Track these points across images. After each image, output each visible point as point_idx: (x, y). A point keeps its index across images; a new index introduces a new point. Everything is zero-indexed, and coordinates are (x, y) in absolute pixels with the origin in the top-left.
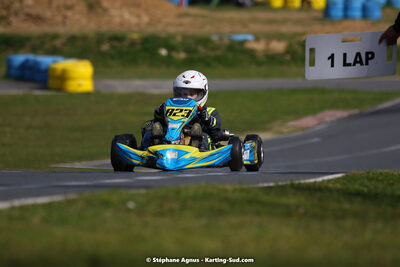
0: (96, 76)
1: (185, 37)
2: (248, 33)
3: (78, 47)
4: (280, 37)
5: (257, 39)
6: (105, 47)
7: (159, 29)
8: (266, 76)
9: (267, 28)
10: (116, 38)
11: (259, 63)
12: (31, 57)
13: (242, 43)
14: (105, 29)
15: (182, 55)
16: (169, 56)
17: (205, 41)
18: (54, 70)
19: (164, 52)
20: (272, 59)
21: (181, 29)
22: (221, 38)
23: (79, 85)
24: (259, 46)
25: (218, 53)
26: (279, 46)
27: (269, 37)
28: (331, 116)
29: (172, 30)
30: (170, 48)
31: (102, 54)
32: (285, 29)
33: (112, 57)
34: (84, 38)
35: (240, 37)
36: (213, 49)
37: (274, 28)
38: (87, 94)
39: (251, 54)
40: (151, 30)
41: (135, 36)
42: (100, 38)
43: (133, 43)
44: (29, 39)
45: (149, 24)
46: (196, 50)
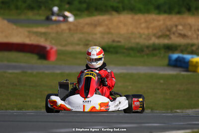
12: (181, 55)
18: (192, 62)
44: (180, 46)
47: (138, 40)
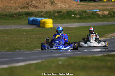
0: (53, 23)
1: (79, 11)
2: (97, 9)
3: (48, 15)
4: (106, 10)
5: (100, 11)
6: (56, 15)
7: (72, 9)
8: (102, 22)
9: (103, 8)
10: (59, 12)
11: (101, 18)
12: (35, 18)
13: (96, 12)
14: (56, 9)
15: (79, 16)
16: (75, 16)
17: (85, 12)
18: (42, 21)
19: (73, 15)
20: (104, 16)
21: (78, 8)
22: (89, 11)
23: (49, 26)
24: (101, 13)
25: (89, 15)
26: (106, 13)
27: (103, 10)
29: (75, 9)
30: (75, 14)
31: (55, 16)
32: (108, 8)
33: (58, 17)
34: (50, 12)
35: (95, 10)
36: (87, 14)
37: (105, 7)
38: (52, 28)
39: (98, 15)
40: (69, 9)
41: (65, 11)
42: (55, 12)
43: (64, 13)
44: (34, 13)
45: (69, 7)
46: (82, 15)
47: (10, 10)
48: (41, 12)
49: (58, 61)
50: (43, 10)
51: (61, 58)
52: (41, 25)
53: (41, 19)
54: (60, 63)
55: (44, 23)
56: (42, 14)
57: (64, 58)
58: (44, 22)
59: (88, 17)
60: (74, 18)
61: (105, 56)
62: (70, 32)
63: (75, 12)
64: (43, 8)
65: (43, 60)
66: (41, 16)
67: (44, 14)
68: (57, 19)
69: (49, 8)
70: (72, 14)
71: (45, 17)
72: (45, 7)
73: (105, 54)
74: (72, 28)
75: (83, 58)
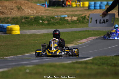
0: (21, 29)
1: (47, 17)
2: (66, 15)
3: (15, 21)
4: (75, 15)
5: (68, 17)
6: (23, 21)
7: (39, 15)
8: (71, 28)
9: (71, 13)
10: (27, 18)
11: (69, 24)
12: (1, 24)
13: (64, 18)
14: (23, 15)
15: (47, 22)
16: (42, 23)
17: (53, 18)
18: (8, 28)
19: (41, 21)
20: (73, 22)
21: (46, 14)
22: (57, 17)
23: (16, 32)
24: (69, 19)
25: (57, 21)
26: (75, 18)
27: (72, 16)
28: (91, 38)
29: (43, 15)
30: (43, 20)
31: (22, 23)
32: (76, 13)
33: (26, 24)
34: (17, 18)
35: (64, 16)
36: (55, 20)
37: (73, 13)
38: (19, 34)
39: (67, 21)
40: (37, 15)
41: (32, 17)
42: (22, 18)
43: (31, 19)
44: (0, 19)
45: (36, 13)
46: (50, 20)
48: (8, 18)
49: (26, 69)
50: (10, 16)
51: (28, 66)
52: (7, 32)
53: (8, 26)
54: (28, 71)
55: (11, 30)
56: (9, 20)
57: (31, 66)
58: (11, 28)
59: (57, 23)
60: (42, 24)
61: (74, 63)
62: (38, 39)
63: (43, 18)
64: (9, 14)
65: (10, 69)
66: (8, 23)
67: (11, 20)
68: (25, 25)
69: (16, 14)
70: (39, 20)
71: (12, 24)
72: (12, 13)
73: (74, 61)
74: (40, 35)
75: (51, 66)
